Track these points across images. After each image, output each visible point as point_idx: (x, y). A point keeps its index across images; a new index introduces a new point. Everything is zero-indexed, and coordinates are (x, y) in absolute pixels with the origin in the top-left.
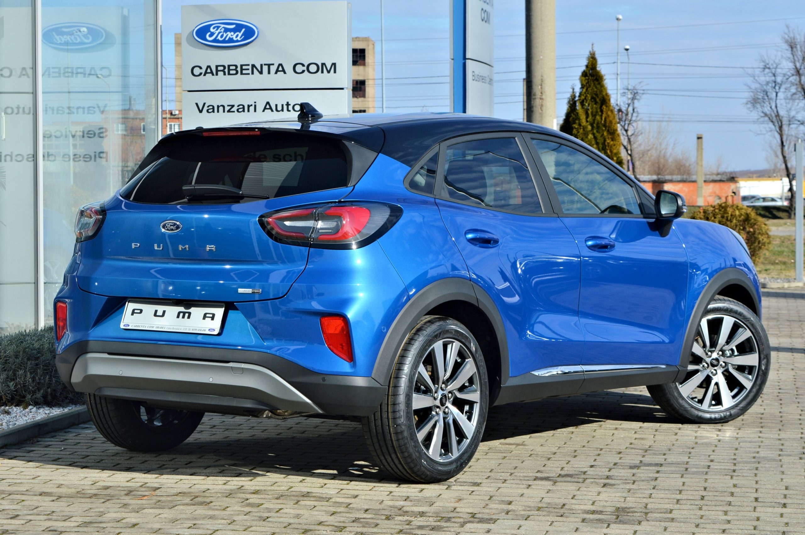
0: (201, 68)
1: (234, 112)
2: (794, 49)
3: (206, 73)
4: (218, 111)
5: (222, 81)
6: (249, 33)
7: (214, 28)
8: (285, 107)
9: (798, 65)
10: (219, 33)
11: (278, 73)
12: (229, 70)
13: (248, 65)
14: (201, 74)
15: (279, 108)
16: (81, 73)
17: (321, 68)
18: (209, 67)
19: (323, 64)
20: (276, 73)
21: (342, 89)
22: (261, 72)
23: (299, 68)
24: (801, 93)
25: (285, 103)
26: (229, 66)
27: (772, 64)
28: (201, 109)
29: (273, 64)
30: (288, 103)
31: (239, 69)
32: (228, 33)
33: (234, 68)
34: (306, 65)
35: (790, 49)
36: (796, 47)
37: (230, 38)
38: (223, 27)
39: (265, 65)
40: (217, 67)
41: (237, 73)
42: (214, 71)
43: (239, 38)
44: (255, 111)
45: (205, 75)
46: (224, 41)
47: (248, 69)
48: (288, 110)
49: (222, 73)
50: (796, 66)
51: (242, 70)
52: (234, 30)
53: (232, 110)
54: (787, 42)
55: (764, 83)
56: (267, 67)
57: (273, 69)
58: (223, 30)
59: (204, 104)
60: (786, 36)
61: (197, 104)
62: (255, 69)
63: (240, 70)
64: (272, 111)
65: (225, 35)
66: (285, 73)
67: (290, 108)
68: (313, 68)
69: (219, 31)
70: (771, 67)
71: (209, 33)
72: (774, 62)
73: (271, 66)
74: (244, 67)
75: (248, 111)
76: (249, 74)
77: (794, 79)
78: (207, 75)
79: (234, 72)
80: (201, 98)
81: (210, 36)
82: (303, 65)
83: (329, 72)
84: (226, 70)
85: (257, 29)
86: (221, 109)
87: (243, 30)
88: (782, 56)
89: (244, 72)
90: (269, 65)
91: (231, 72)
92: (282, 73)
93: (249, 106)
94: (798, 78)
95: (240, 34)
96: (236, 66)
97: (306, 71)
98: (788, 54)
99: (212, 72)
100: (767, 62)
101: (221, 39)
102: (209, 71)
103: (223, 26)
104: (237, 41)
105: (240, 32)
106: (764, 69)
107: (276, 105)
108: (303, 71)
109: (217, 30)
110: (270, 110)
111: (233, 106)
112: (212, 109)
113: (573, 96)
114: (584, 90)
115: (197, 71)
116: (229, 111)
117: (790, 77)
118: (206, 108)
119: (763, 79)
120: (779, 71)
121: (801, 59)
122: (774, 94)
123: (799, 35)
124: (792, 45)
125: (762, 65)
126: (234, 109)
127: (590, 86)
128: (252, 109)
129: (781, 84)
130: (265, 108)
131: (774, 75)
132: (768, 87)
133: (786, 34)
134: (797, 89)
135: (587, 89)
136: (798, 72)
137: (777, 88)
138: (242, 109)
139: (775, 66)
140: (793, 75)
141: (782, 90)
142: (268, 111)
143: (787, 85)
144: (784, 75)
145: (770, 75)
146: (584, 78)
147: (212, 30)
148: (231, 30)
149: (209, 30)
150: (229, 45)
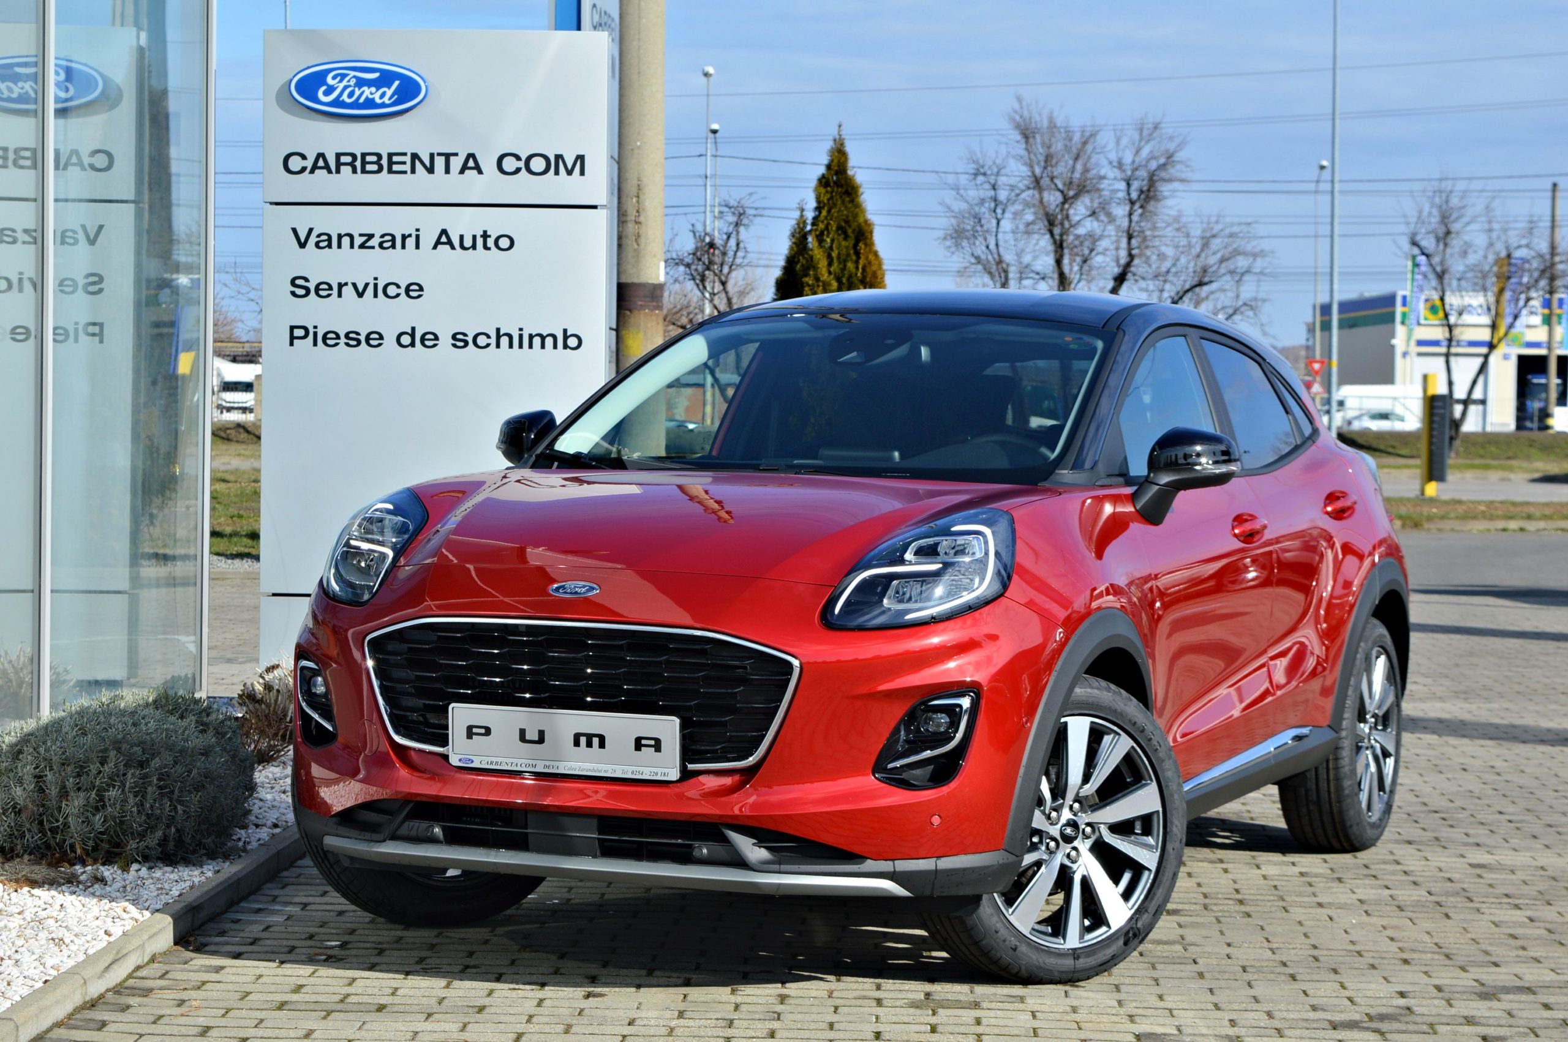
0: (304, 157)
1: (373, 247)
2: (1031, 140)
3: (315, 167)
4: (339, 246)
5: (348, 184)
6: (408, 90)
7: (334, 78)
8: (480, 241)
10: (346, 87)
11: (467, 172)
12: (364, 163)
13: (405, 154)
14: (304, 169)
15: (468, 243)
17: (555, 164)
18: (321, 155)
19: (558, 157)
20: (462, 172)
21: (595, 207)
22: (431, 170)
23: (509, 164)
25: (479, 233)
26: (364, 155)
27: (990, 168)
28: (303, 240)
29: (456, 154)
30: (485, 232)
31: (384, 162)
32: (365, 88)
33: (374, 159)
34: (524, 158)
36: (1034, 137)
37: (367, 98)
38: (354, 77)
39: (439, 154)
40: (338, 156)
41: (380, 170)
42: (333, 165)
43: (386, 100)
44: (417, 247)
45: (312, 172)
46: (355, 105)
47: (404, 163)
48: (486, 247)
49: (349, 169)
50: (1033, 172)
51: (391, 163)
52: (377, 84)
53: (369, 244)
54: (1017, 126)
55: (976, 201)
56: (443, 158)
57: (456, 163)
58: (354, 81)
59: (311, 230)
61: (294, 230)
62: (417, 163)
63: (387, 163)
64: (453, 248)
65: (357, 92)
66: (480, 172)
67: (490, 242)
68: (538, 164)
69: (345, 83)
70: (989, 172)
71: (324, 88)
72: (994, 163)
73: (452, 158)
74: (395, 159)
75: (403, 247)
76: (405, 172)
77: (1030, 195)
78: (317, 171)
79: (375, 167)
80: (304, 219)
81: (326, 93)
82: (518, 158)
83: (570, 172)
84: (358, 164)
85: (425, 82)
86: (346, 241)
87: (397, 83)
88: (1009, 153)
89: (395, 168)
90: (448, 156)
91: (369, 167)
92: (475, 172)
93: (404, 238)
94: (1036, 193)
95: (389, 92)
96: (379, 156)
97: (524, 170)
98: (1020, 149)
99: (327, 167)
100: (981, 162)
101: (349, 101)
102: (321, 163)
103: (353, 73)
104: (383, 105)
105: (389, 88)
106: (976, 175)
107: (462, 237)
108: (518, 170)
109: (341, 81)
110: (448, 247)
111: (371, 236)
112: (326, 241)
113: (802, 222)
114: (824, 213)
115: (295, 163)
116: (362, 246)
117: (1023, 191)
118: (313, 239)
119: (973, 194)
120: (1002, 180)
121: (1042, 158)
122: (994, 222)
123: (1040, 114)
124: (1027, 133)
125: (971, 167)
126: (374, 242)
127: (835, 205)
128: (410, 242)
129: (1006, 205)
130: (438, 243)
131: (994, 187)
132: (983, 210)
133: (1016, 112)
134: (1035, 213)
135: (829, 211)
136: (1037, 182)
137: (999, 211)
138: (390, 242)
139: (995, 170)
140: (1029, 188)
141: (1008, 215)
142: (444, 249)
143: (1018, 207)
144: (1012, 188)
145: (987, 186)
146: (823, 190)
147: (330, 81)
148: (369, 83)
149: (325, 83)
150: (365, 113)
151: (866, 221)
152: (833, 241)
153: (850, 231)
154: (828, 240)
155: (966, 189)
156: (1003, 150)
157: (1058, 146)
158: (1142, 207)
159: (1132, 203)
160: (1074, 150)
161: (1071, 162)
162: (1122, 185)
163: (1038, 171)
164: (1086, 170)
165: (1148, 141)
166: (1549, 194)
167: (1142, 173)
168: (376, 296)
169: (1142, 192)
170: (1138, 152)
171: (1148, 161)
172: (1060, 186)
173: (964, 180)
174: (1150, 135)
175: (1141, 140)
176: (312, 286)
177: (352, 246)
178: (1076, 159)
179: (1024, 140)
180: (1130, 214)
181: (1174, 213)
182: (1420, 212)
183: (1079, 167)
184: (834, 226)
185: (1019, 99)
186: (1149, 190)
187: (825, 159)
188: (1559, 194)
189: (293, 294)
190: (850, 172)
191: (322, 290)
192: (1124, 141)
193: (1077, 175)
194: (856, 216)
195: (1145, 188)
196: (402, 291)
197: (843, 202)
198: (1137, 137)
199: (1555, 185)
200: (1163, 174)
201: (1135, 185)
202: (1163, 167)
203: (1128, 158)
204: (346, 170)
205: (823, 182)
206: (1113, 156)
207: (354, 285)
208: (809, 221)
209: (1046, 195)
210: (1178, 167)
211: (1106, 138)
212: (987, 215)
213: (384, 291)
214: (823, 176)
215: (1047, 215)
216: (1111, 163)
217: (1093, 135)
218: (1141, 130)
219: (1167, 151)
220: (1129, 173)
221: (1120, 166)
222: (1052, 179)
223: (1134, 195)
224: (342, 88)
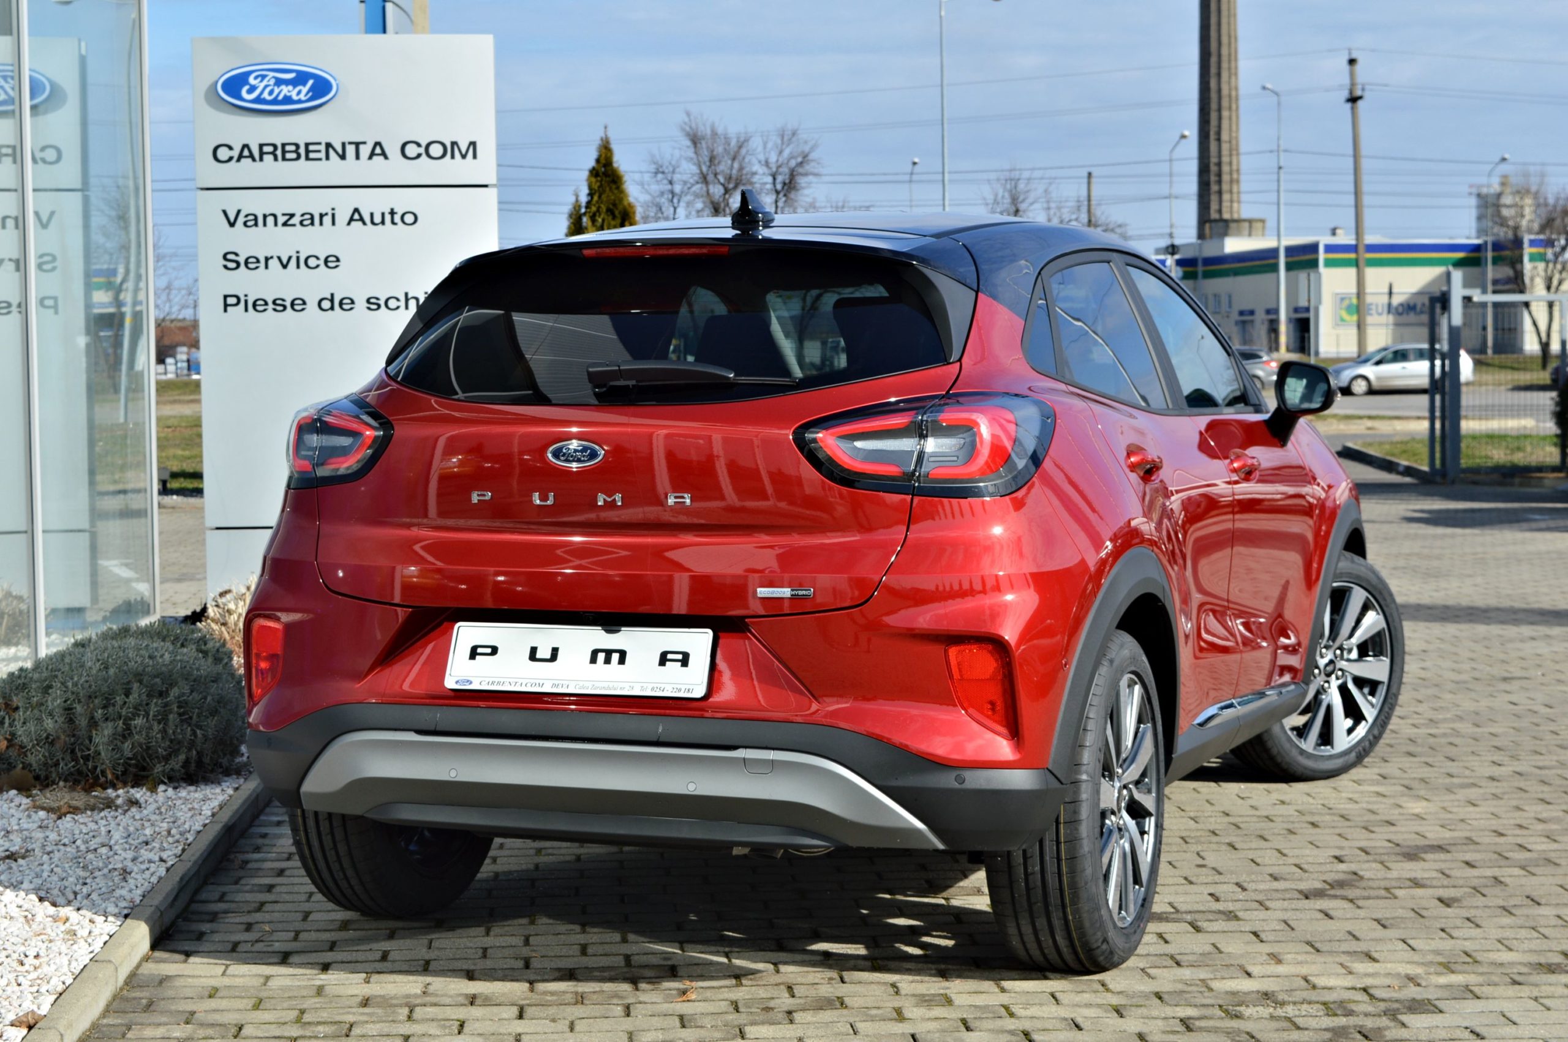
0: (230, 148)
1: (294, 225)
2: (699, 146)
3: (241, 157)
4: (265, 224)
5: (270, 170)
6: (321, 87)
7: (256, 78)
8: (388, 218)
10: (266, 86)
11: (375, 158)
12: (284, 152)
13: (319, 144)
14: (231, 159)
15: (377, 219)
16: (7, 155)
17: (451, 149)
18: (246, 146)
19: (454, 144)
20: (370, 158)
21: (486, 186)
22: (343, 157)
23: (411, 150)
25: (387, 211)
26: (284, 145)
27: (667, 167)
28: (232, 220)
29: (364, 143)
30: (392, 210)
31: (302, 151)
32: (283, 87)
33: (293, 148)
34: (424, 144)
36: (701, 143)
37: (285, 96)
38: (273, 77)
39: (350, 143)
40: (261, 146)
41: (299, 157)
42: (256, 155)
43: (302, 97)
44: (333, 223)
45: (239, 160)
46: (275, 102)
47: (319, 151)
48: (393, 223)
49: (271, 157)
51: (307, 152)
52: (294, 83)
53: (290, 222)
55: (658, 193)
56: (353, 146)
57: (365, 151)
58: (272, 82)
59: (239, 212)
61: (225, 212)
62: (331, 151)
63: (305, 152)
64: (364, 223)
65: (277, 91)
66: (386, 158)
67: (397, 218)
68: (436, 150)
69: (265, 82)
70: (666, 171)
72: (670, 163)
73: (361, 147)
74: (311, 148)
75: (321, 224)
76: (320, 159)
78: (243, 160)
79: (294, 156)
80: (234, 202)
81: (250, 92)
82: (419, 145)
83: (464, 157)
84: (279, 153)
85: (336, 80)
86: (270, 220)
87: (311, 82)
88: (682, 155)
89: (312, 155)
90: (357, 145)
91: (288, 156)
92: (382, 158)
93: (322, 216)
95: (305, 90)
96: (297, 146)
97: (424, 156)
99: (251, 156)
100: (660, 163)
101: (269, 98)
102: (245, 153)
103: (272, 74)
104: (300, 101)
105: (305, 86)
106: (656, 173)
107: (372, 215)
108: (419, 156)
109: (261, 82)
110: (360, 223)
111: (292, 216)
112: (253, 221)
113: (577, 206)
114: (596, 198)
115: (223, 154)
116: (285, 224)
117: (693, 185)
118: (241, 219)
119: (655, 188)
120: (677, 177)
121: (707, 159)
122: (672, 209)
123: (704, 125)
124: (695, 140)
125: (653, 168)
126: (295, 220)
127: (604, 191)
128: (327, 220)
129: (680, 196)
130: (351, 219)
131: (671, 183)
132: (663, 200)
133: (685, 123)
134: (704, 202)
135: (600, 197)
136: (704, 179)
137: (675, 200)
138: (309, 220)
139: (671, 169)
140: (697, 183)
141: (682, 204)
142: (357, 225)
143: (689, 198)
144: (685, 183)
145: (665, 182)
146: (593, 180)
147: (252, 80)
148: (287, 82)
149: (246, 82)
150: (284, 108)
151: (629, 204)
152: (603, 220)
153: (617, 213)
154: (600, 220)
155: (649, 185)
156: (677, 153)
157: (720, 150)
158: (785, 195)
159: (778, 192)
160: (732, 153)
161: (729, 162)
162: (770, 179)
163: (704, 169)
164: (741, 169)
165: (788, 145)
166: (1086, 180)
167: (785, 170)
168: (298, 267)
169: (784, 184)
170: (781, 152)
171: (789, 161)
172: (722, 180)
173: (647, 177)
174: (790, 140)
175: (783, 143)
176: (242, 260)
177: (276, 224)
178: (734, 159)
179: (692, 146)
180: (776, 202)
181: (809, 200)
182: (996, 195)
183: (736, 165)
184: (604, 208)
185: (688, 114)
186: (790, 182)
187: (594, 155)
188: (1093, 180)
189: (226, 267)
190: (615, 165)
191: (251, 263)
192: (770, 145)
193: (734, 172)
194: (621, 200)
195: (787, 181)
196: (322, 262)
197: (611, 189)
198: (779, 142)
199: (1090, 174)
200: (800, 170)
201: (780, 179)
202: (801, 164)
203: (773, 158)
204: (268, 158)
205: (594, 173)
206: (762, 157)
207: (279, 258)
208: (584, 204)
209: (711, 187)
210: (812, 164)
211: (756, 143)
212: (666, 204)
213: (305, 262)
214: (594, 168)
215: (712, 203)
216: (760, 162)
217: (746, 140)
218: (783, 137)
219: (803, 152)
220: (774, 169)
221: (767, 164)
222: (716, 175)
223: (779, 187)
224: (263, 87)
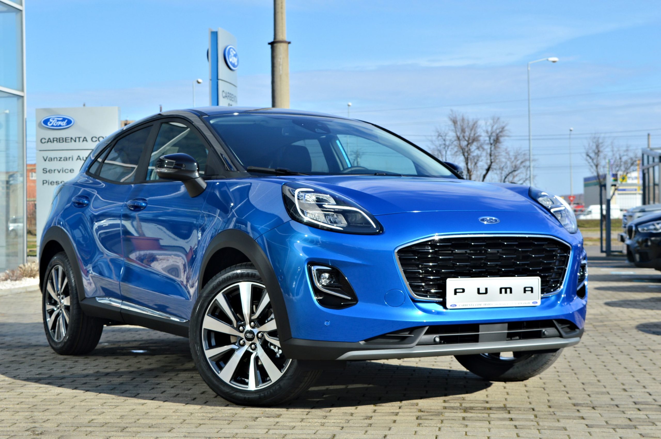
0: (45, 139)
1: (62, 161)
3: (48, 142)
5: (56, 145)
6: (69, 122)
9: (458, 134)
12: (59, 140)
13: (68, 138)
14: (45, 142)
18: (49, 139)
20: (83, 142)
22: (75, 141)
23: (95, 139)
24: (460, 151)
26: (59, 138)
28: (45, 159)
29: (81, 137)
31: (64, 140)
33: (62, 139)
35: (453, 124)
37: (60, 125)
41: (63, 142)
42: (52, 141)
43: (64, 125)
44: (73, 160)
46: (57, 126)
47: (69, 140)
50: (457, 134)
51: (66, 140)
52: (62, 121)
54: (451, 119)
56: (78, 138)
57: (81, 140)
58: (56, 121)
59: (47, 157)
60: (451, 117)
61: (43, 157)
62: (72, 140)
63: (65, 140)
64: (81, 160)
65: (57, 123)
71: (49, 122)
75: (69, 160)
76: (69, 142)
77: (456, 143)
80: (46, 154)
81: (50, 124)
84: (58, 140)
85: (73, 119)
86: (55, 159)
87: (67, 121)
91: (61, 141)
92: (87, 141)
94: (458, 142)
95: (65, 123)
98: (453, 128)
99: (51, 141)
101: (55, 125)
102: (49, 141)
103: (56, 119)
104: (63, 126)
107: (83, 158)
108: (97, 140)
109: (53, 120)
111: (61, 158)
112: (51, 159)
115: (43, 141)
116: (60, 160)
118: (48, 159)
126: (62, 159)
128: (71, 159)
130: (77, 159)
138: (66, 159)
142: (79, 160)
147: (51, 120)
148: (60, 121)
150: (58, 128)
161: (470, 131)
162: (487, 138)
164: (475, 134)
168: (63, 172)
176: (48, 170)
177: (57, 160)
183: (473, 132)
189: (44, 172)
191: (50, 171)
192: (488, 124)
193: (472, 135)
196: (69, 171)
204: (55, 142)
207: (58, 170)
213: (64, 171)
221: (487, 132)
224: (54, 122)
